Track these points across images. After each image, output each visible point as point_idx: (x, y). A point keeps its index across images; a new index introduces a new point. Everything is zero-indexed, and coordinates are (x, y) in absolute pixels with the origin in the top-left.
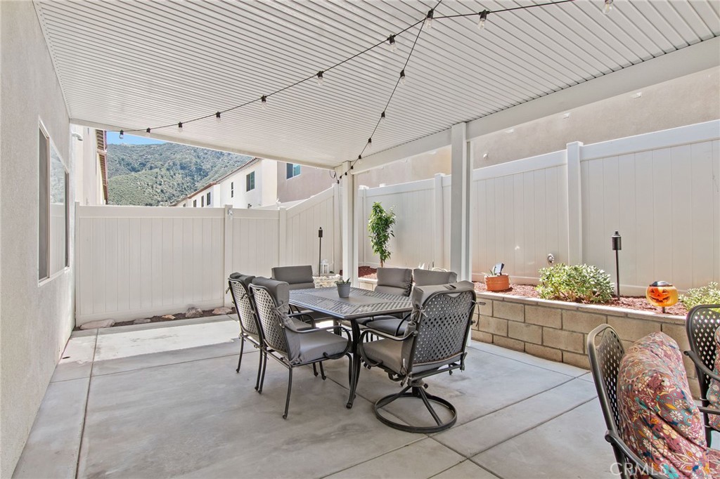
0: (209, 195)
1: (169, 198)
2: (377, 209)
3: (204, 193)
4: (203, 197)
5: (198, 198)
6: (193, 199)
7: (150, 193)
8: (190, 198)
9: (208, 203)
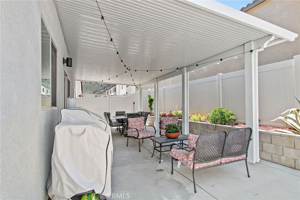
0: (115, 88)
1: (104, 88)
2: (149, 96)
3: (114, 88)
4: (113, 89)
5: (112, 89)
6: (110, 90)
7: (97, 87)
8: (109, 89)
9: (115, 91)
